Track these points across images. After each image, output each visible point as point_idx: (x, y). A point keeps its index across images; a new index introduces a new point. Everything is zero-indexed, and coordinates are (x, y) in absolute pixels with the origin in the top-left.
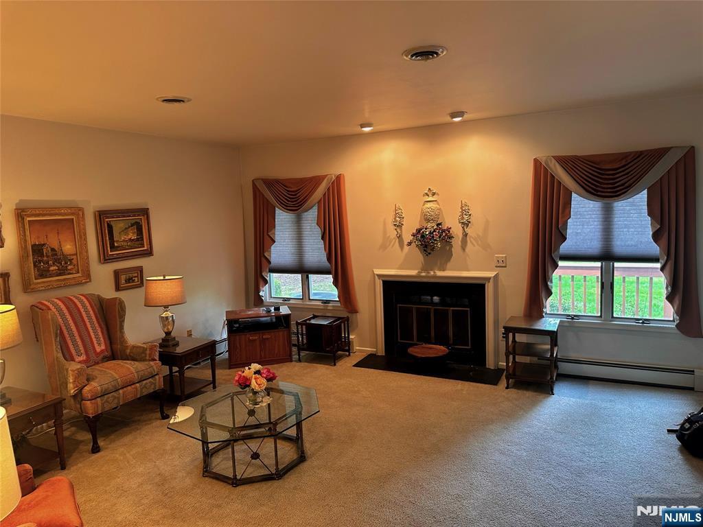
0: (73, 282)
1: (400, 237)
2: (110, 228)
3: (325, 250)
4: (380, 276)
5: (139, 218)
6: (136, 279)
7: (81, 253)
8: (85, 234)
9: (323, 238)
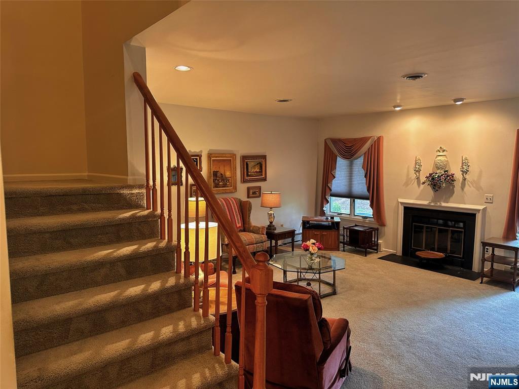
0: (228, 191)
1: (418, 178)
2: (247, 165)
3: (366, 184)
4: (402, 203)
5: (261, 161)
6: (257, 193)
7: (233, 177)
8: (236, 168)
9: (366, 176)
